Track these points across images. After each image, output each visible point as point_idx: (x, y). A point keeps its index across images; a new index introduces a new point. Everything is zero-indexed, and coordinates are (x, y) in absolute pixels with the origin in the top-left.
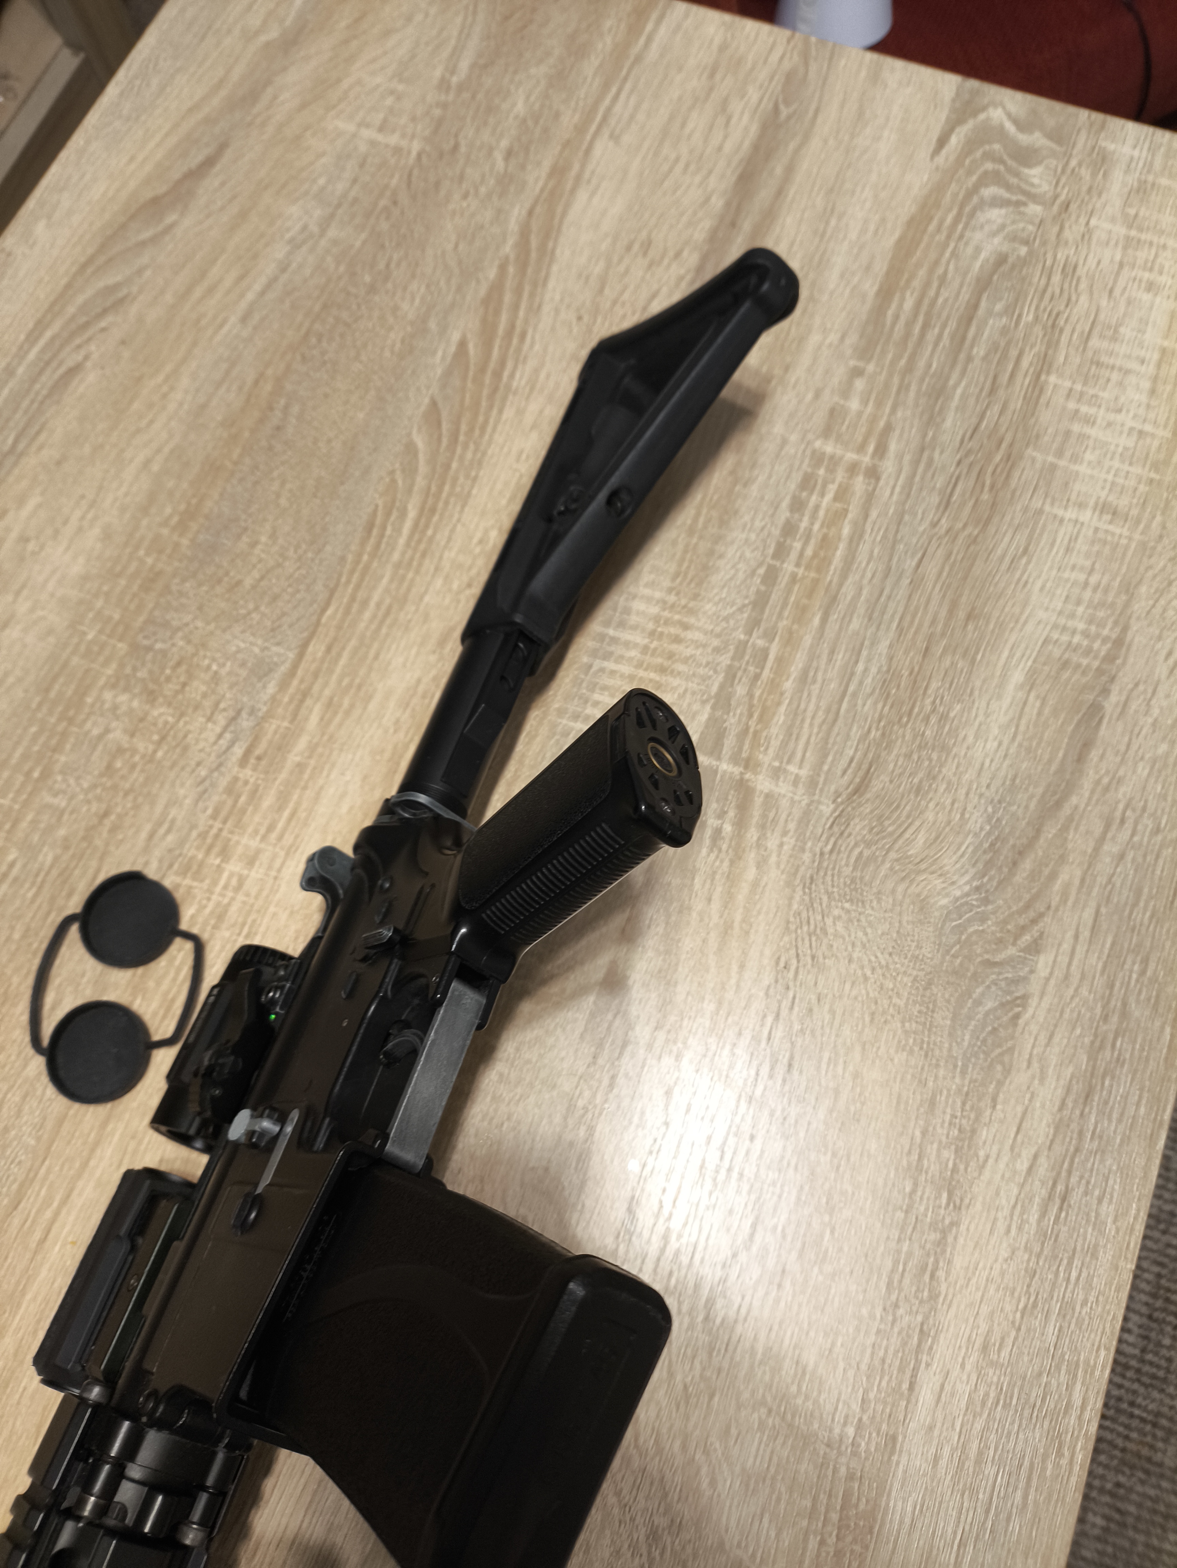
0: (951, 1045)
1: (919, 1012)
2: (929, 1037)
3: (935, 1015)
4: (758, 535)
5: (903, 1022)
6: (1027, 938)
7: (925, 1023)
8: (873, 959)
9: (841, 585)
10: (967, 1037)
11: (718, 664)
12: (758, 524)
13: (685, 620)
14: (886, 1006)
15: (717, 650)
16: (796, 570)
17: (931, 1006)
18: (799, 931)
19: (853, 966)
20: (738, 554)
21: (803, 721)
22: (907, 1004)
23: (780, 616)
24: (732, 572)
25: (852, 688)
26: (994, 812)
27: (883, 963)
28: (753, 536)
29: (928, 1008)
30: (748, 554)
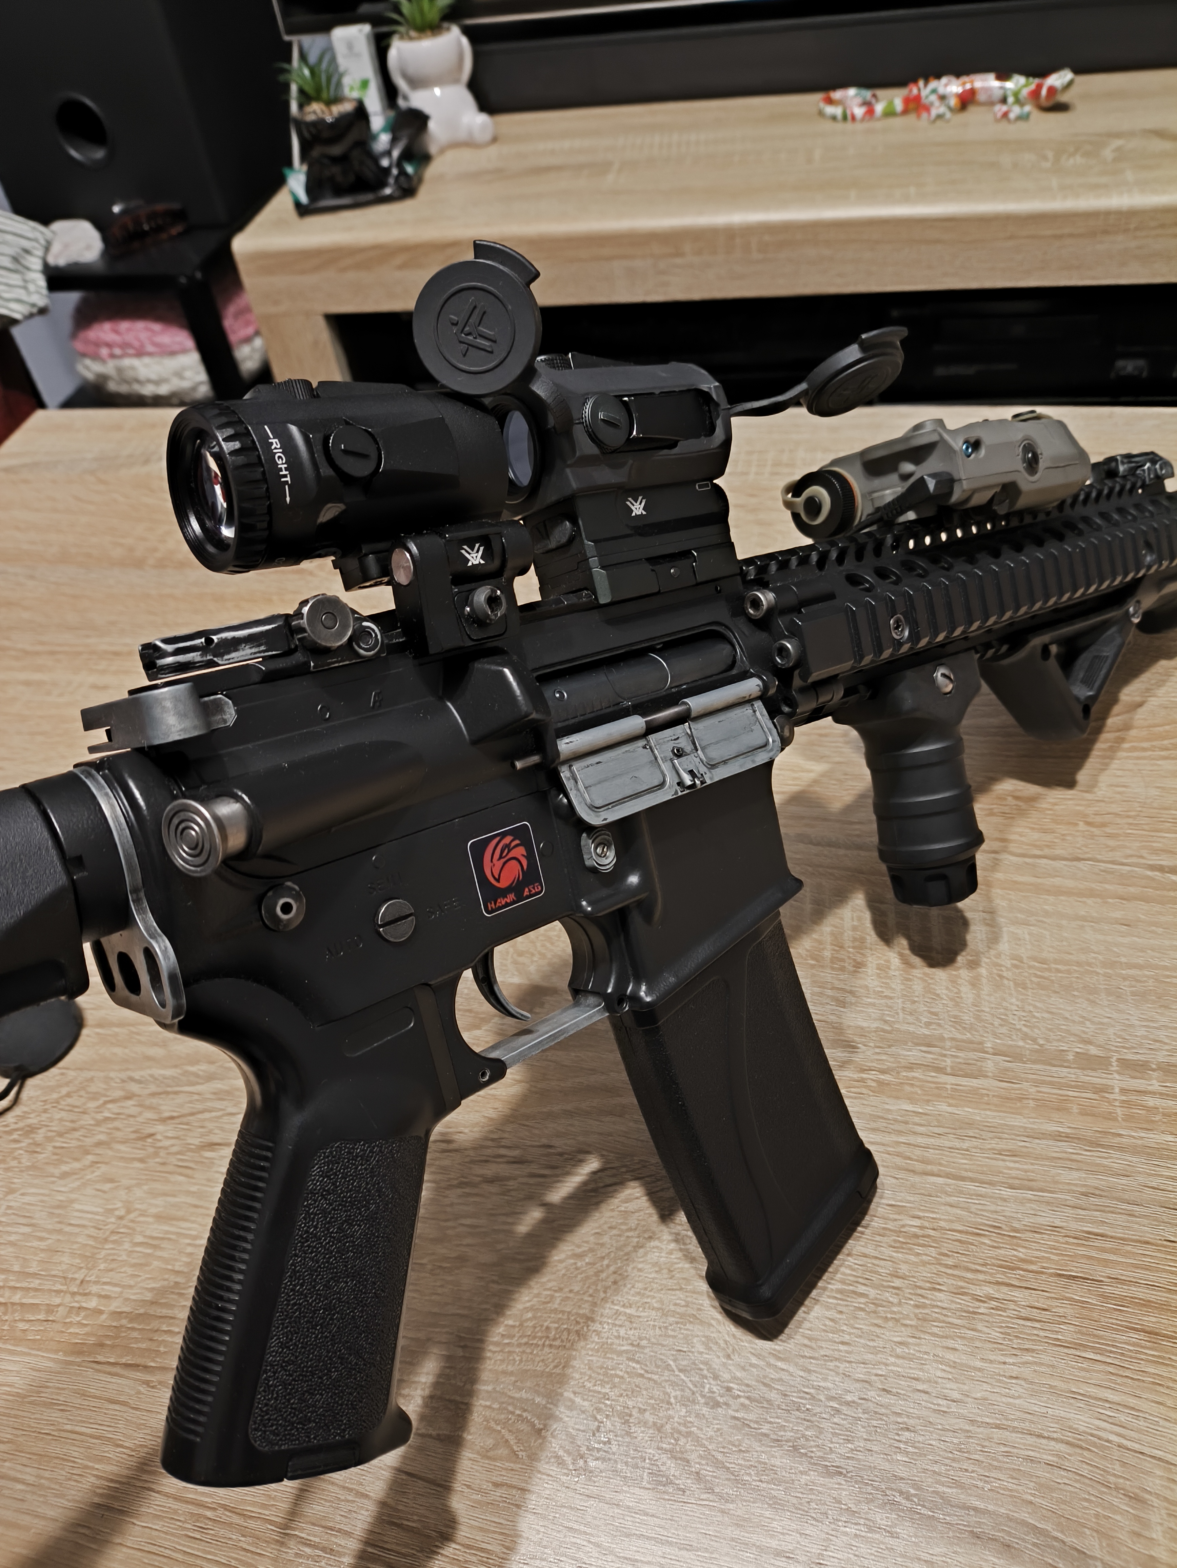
0: (512, 1373)
1: (548, 1328)
2: (519, 1345)
3: (547, 1350)
4: (1145, 1037)
5: (531, 1309)
6: (671, 1468)
7: (535, 1338)
8: (606, 1262)
9: (1121, 1149)
10: (524, 1394)
11: (939, 1025)
12: (1162, 1035)
13: (984, 981)
14: (550, 1285)
15: (957, 1022)
16: (1117, 1090)
17: (558, 1343)
18: (624, 1170)
19: (592, 1239)
20: (1106, 1020)
21: (900, 1133)
22: (555, 1311)
23: (1037, 1083)
24: (1077, 1018)
25: (971, 1186)
26: (848, 1404)
27: (603, 1275)
28: (1141, 1032)
29: (555, 1339)
30: (1111, 1031)
